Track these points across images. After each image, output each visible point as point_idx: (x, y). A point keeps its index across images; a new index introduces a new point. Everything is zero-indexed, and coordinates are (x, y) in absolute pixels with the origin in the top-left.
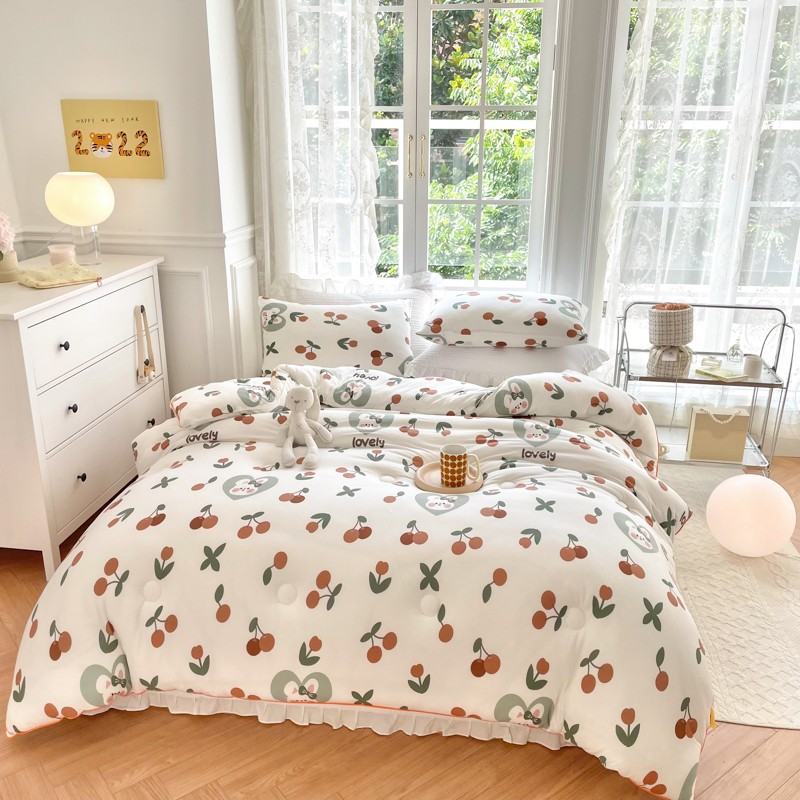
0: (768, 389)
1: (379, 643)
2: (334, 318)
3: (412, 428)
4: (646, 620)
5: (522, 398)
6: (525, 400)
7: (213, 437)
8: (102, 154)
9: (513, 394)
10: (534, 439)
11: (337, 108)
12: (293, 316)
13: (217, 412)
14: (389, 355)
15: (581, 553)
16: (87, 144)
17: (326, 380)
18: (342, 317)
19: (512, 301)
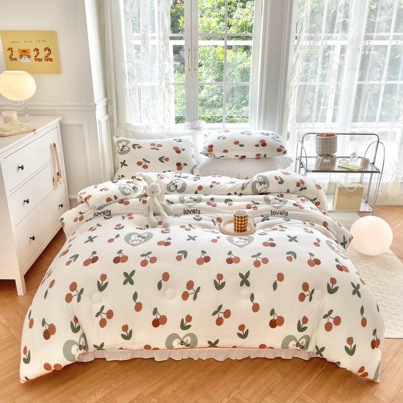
0: (370, 174)
1: (221, 315)
2: (156, 146)
3: (212, 203)
4: (354, 293)
5: (264, 184)
6: (266, 185)
7: (108, 213)
8: (25, 60)
9: (260, 182)
10: (275, 205)
11: (150, 35)
12: (134, 146)
13: (109, 200)
14: (185, 164)
15: (317, 262)
16: (16, 55)
17: (162, 180)
18: (160, 146)
19: (247, 134)
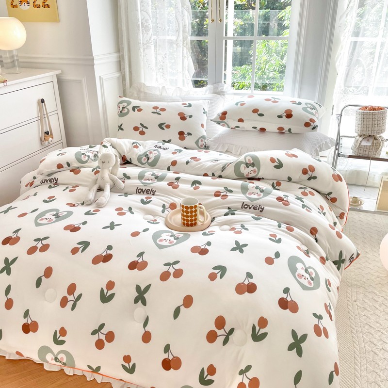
1: (103, 337)
2: (158, 110)
3: (176, 183)
4: (290, 348)
7: (55, 181)
8: (24, 7)
10: (252, 196)
12: (134, 108)
13: (60, 166)
14: (190, 134)
15: (252, 288)
16: (17, 1)
17: (135, 149)
18: (163, 110)
19: (273, 102)
